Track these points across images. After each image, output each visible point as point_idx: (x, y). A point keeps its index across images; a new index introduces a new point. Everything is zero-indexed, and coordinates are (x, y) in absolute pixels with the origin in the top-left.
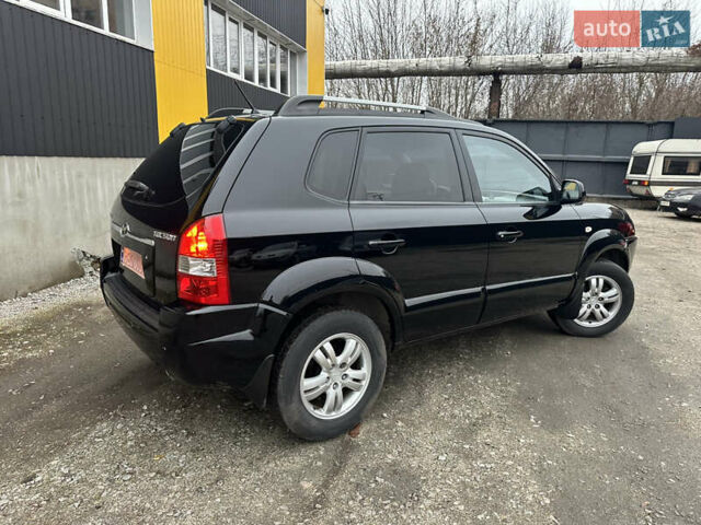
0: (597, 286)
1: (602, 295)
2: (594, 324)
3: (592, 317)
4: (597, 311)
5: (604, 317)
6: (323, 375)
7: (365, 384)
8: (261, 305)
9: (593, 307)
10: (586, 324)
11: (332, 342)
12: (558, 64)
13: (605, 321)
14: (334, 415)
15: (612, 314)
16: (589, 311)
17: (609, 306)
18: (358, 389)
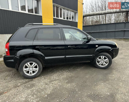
0: (103, 58)
3: (102, 65)
5: (105, 65)
6: (28, 68)
9: (102, 62)
10: (101, 66)
11: (29, 63)
16: (101, 63)
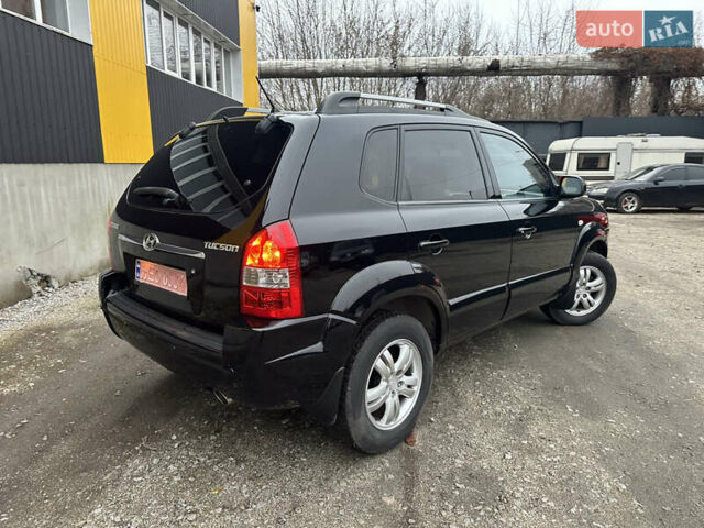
0: (585, 276)
1: (589, 284)
2: (583, 313)
4: (585, 300)
5: (591, 305)
6: (383, 384)
7: (417, 389)
8: (331, 316)
9: (582, 296)
10: (575, 313)
11: (390, 349)
12: (478, 66)
13: (592, 309)
14: (394, 425)
15: (597, 302)
16: (578, 300)
17: (594, 295)
18: (411, 395)
